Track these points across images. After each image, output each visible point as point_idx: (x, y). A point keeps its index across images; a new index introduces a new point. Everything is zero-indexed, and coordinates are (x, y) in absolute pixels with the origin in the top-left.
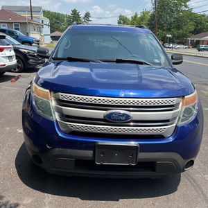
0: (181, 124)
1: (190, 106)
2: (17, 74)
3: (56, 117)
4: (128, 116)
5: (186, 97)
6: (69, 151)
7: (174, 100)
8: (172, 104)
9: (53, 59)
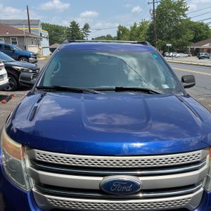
7: (199, 154)
8: (196, 160)
9: (38, 88)
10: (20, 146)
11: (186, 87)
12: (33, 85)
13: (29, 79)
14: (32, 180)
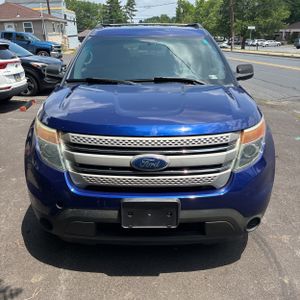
0: (239, 169)
1: (252, 143)
2: (28, 99)
3: (67, 166)
4: (162, 163)
5: (245, 131)
6: (86, 212)
7: (228, 137)
8: (224, 142)
9: (68, 81)
10: (54, 131)
11: (239, 79)
12: (61, 79)
13: (57, 72)
14: (68, 163)
